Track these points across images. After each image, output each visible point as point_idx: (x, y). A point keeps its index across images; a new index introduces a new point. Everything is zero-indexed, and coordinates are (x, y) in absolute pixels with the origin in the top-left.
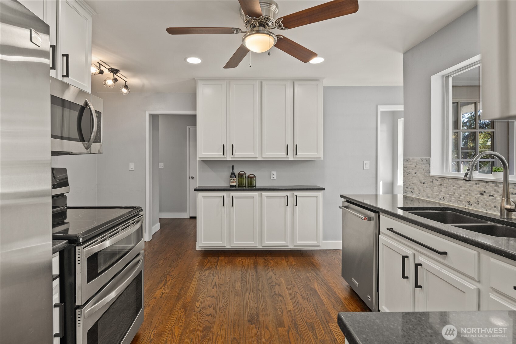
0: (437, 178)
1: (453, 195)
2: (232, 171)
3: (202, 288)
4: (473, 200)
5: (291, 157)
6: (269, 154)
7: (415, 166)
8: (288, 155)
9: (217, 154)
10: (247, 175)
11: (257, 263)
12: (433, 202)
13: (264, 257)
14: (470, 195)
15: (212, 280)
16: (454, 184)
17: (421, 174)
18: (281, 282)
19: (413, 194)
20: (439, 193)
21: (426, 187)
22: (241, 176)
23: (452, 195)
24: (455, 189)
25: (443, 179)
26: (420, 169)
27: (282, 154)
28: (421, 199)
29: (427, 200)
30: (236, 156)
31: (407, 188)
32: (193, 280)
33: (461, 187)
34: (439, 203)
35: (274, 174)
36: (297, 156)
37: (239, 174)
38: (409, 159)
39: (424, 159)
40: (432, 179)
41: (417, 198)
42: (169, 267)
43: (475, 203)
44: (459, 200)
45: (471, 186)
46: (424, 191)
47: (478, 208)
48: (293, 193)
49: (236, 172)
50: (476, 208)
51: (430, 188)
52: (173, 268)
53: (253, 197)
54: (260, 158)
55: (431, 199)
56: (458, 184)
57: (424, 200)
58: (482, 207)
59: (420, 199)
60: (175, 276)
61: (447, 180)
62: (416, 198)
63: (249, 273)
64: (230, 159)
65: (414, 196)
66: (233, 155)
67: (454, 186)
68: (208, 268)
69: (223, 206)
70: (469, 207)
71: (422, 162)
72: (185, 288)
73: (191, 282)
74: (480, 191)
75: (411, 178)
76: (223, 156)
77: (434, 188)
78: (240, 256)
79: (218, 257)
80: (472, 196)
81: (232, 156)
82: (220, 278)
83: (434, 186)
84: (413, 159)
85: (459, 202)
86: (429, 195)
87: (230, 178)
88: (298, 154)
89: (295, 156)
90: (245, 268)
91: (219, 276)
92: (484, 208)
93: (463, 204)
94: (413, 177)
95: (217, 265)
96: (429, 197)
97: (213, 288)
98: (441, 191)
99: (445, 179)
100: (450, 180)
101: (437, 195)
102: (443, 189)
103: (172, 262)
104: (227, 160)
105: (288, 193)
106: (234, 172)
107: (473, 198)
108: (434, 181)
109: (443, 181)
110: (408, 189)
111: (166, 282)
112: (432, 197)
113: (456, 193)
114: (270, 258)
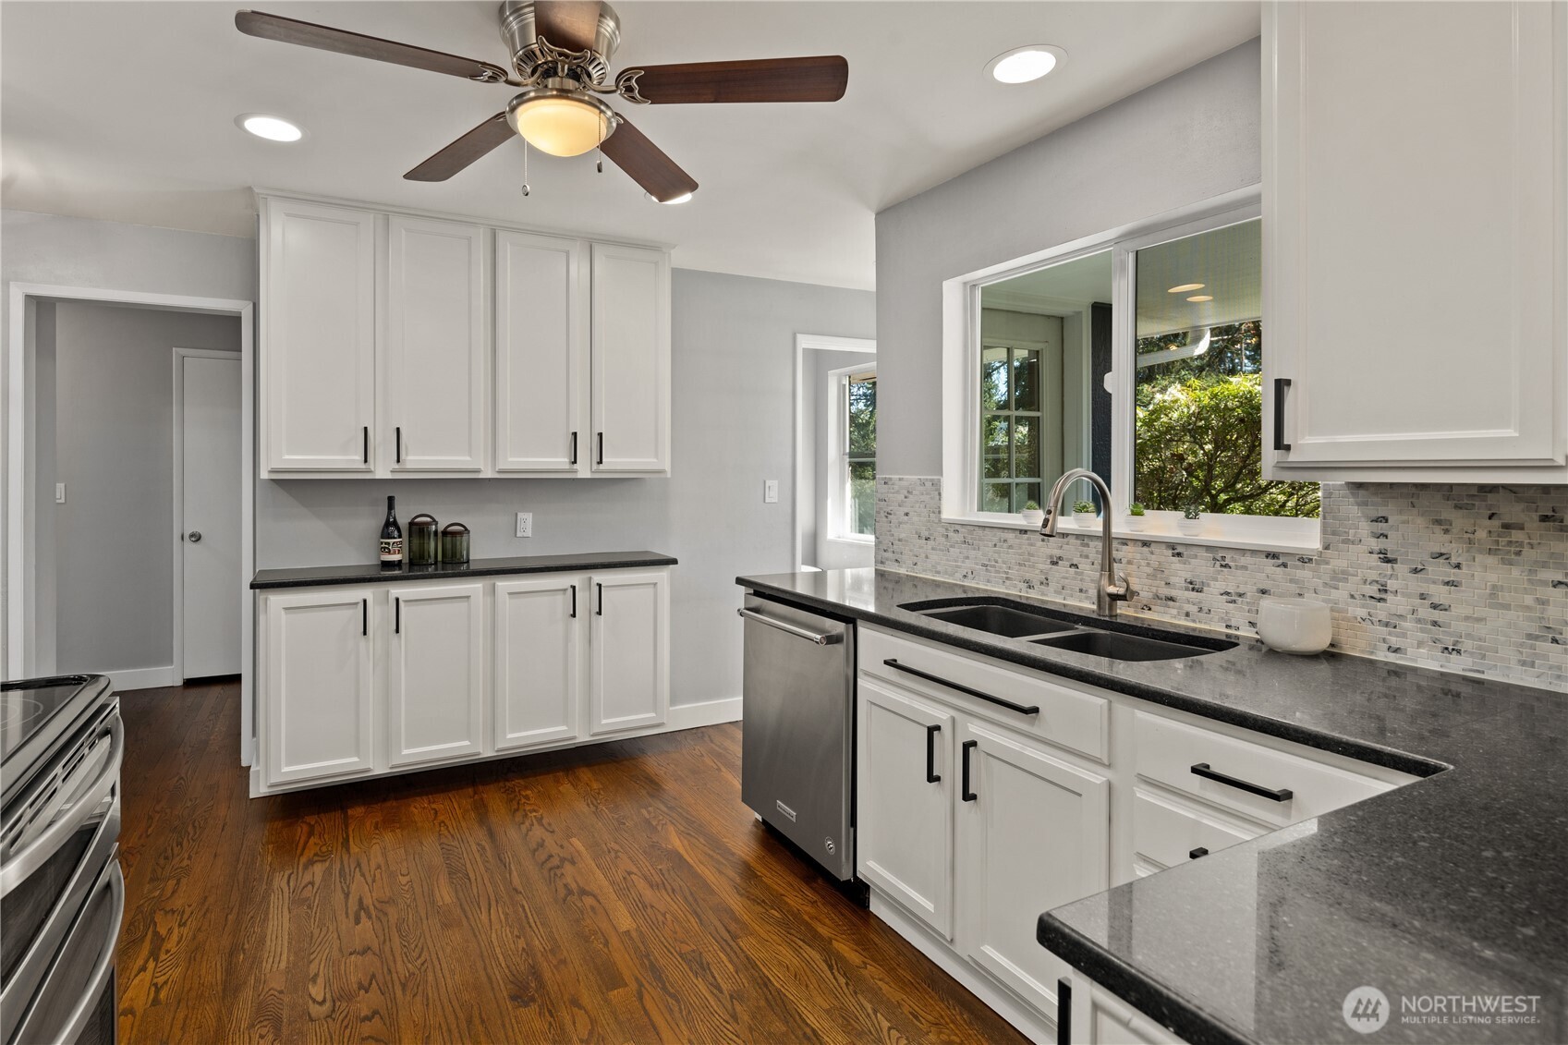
0: (958, 527)
1: (994, 566)
2: (389, 513)
3: (316, 932)
4: (1036, 577)
5: (584, 470)
6: (519, 459)
7: (906, 497)
8: (575, 462)
9: (340, 458)
10: (441, 527)
11: (485, 806)
12: (948, 583)
13: (501, 784)
14: (1030, 566)
15: (347, 895)
16: (995, 540)
17: (920, 515)
18: (578, 852)
19: (899, 566)
20: (963, 562)
21: (933, 549)
22: (418, 530)
23: (991, 566)
24: (999, 553)
25: (972, 528)
26: (917, 505)
27: (554, 461)
28: (920, 578)
29: (934, 581)
30: (409, 466)
31: (885, 551)
32: (268, 908)
33: (1010, 547)
34: (963, 586)
35: (527, 520)
36: (601, 467)
37: (412, 524)
38: (890, 479)
39: (927, 479)
40: (947, 529)
41: (911, 576)
42: (152, 880)
43: (1042, 583)
44: (1007, 578)
45: (1031, 545)
46: (927, 557)
47: (1046, 595)
48: (590, 578)
49: (403, 517)
50: (1043, 594)
51: (940, 550)
52: (172, 883)
53: (468, 597)
54: (488, 473)
55: (942, 577)
56: (1005, 541)
57: (926, 579)
58: (1056, 592)
59: (917, 577)
60: (188, 911)
61: (980, 532)
62: (907, 575)
63: (466, 845)
64: (389, 476)
65: (902, 571)
66: (398, 461)
67: (995, 545)
68: (316, 855)
69: (365, 633)
70: (1027, 593)
71: (922, 488)
72: (246, 946)
73: (266, 919)
74: (1051, 557)
75: (896, 527)
76: (362, 466)
77: (951, 550)
78: (420, 795)
79: (344, 809)
80: (1034, 567)
81: (397, 466)
82: (374, 881)
83: (951, 546)
84: (900, 479)
85: (1008, 582)
86: (939, 568)
87: (382, 538)
88: (604, 460)
89: (595, 467)
90: (450, 828)
91: (367, 874)
92: (1059, 593)
93: (1015, 586)
94: (900, 523)
95: (348, 836)
96: (938, 572)
97: (357, 921)
98: (967, 558)
99: (977, 529)
100: (987, 531)
101: (957, 566)
102: (972, 553)
103: (162, 861)
104: (377, 477)
105: (575, 579)
106: (395, 518)
107: (1037, 572)
108: (951, 534)
109: (971, 532)
110: (886, 555)
111: (158, 941)
112: (946, 573)
113: (1000, 560)
114: (522, 782)
